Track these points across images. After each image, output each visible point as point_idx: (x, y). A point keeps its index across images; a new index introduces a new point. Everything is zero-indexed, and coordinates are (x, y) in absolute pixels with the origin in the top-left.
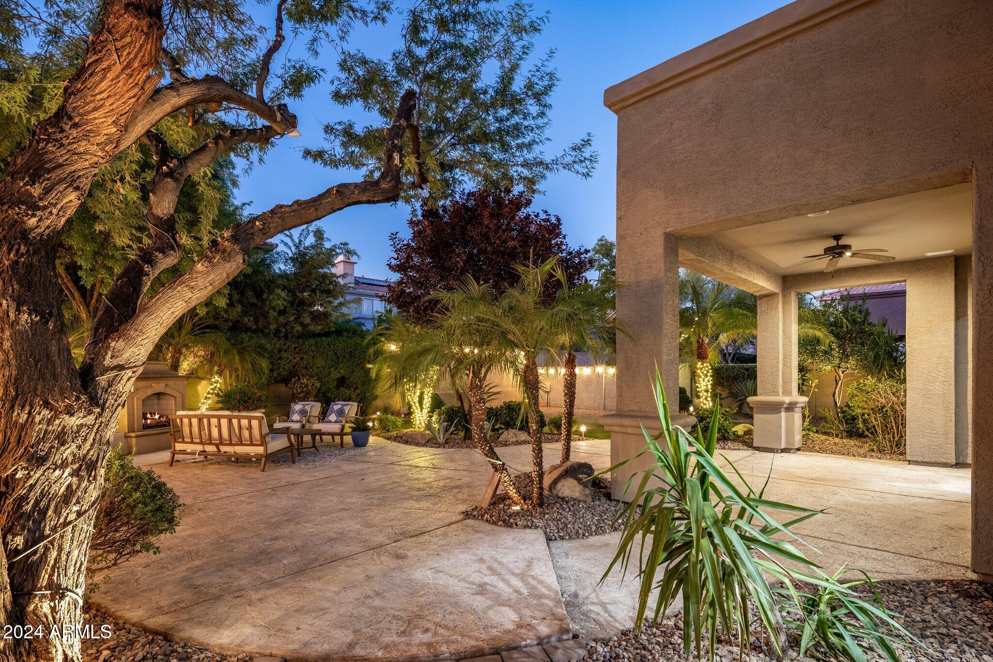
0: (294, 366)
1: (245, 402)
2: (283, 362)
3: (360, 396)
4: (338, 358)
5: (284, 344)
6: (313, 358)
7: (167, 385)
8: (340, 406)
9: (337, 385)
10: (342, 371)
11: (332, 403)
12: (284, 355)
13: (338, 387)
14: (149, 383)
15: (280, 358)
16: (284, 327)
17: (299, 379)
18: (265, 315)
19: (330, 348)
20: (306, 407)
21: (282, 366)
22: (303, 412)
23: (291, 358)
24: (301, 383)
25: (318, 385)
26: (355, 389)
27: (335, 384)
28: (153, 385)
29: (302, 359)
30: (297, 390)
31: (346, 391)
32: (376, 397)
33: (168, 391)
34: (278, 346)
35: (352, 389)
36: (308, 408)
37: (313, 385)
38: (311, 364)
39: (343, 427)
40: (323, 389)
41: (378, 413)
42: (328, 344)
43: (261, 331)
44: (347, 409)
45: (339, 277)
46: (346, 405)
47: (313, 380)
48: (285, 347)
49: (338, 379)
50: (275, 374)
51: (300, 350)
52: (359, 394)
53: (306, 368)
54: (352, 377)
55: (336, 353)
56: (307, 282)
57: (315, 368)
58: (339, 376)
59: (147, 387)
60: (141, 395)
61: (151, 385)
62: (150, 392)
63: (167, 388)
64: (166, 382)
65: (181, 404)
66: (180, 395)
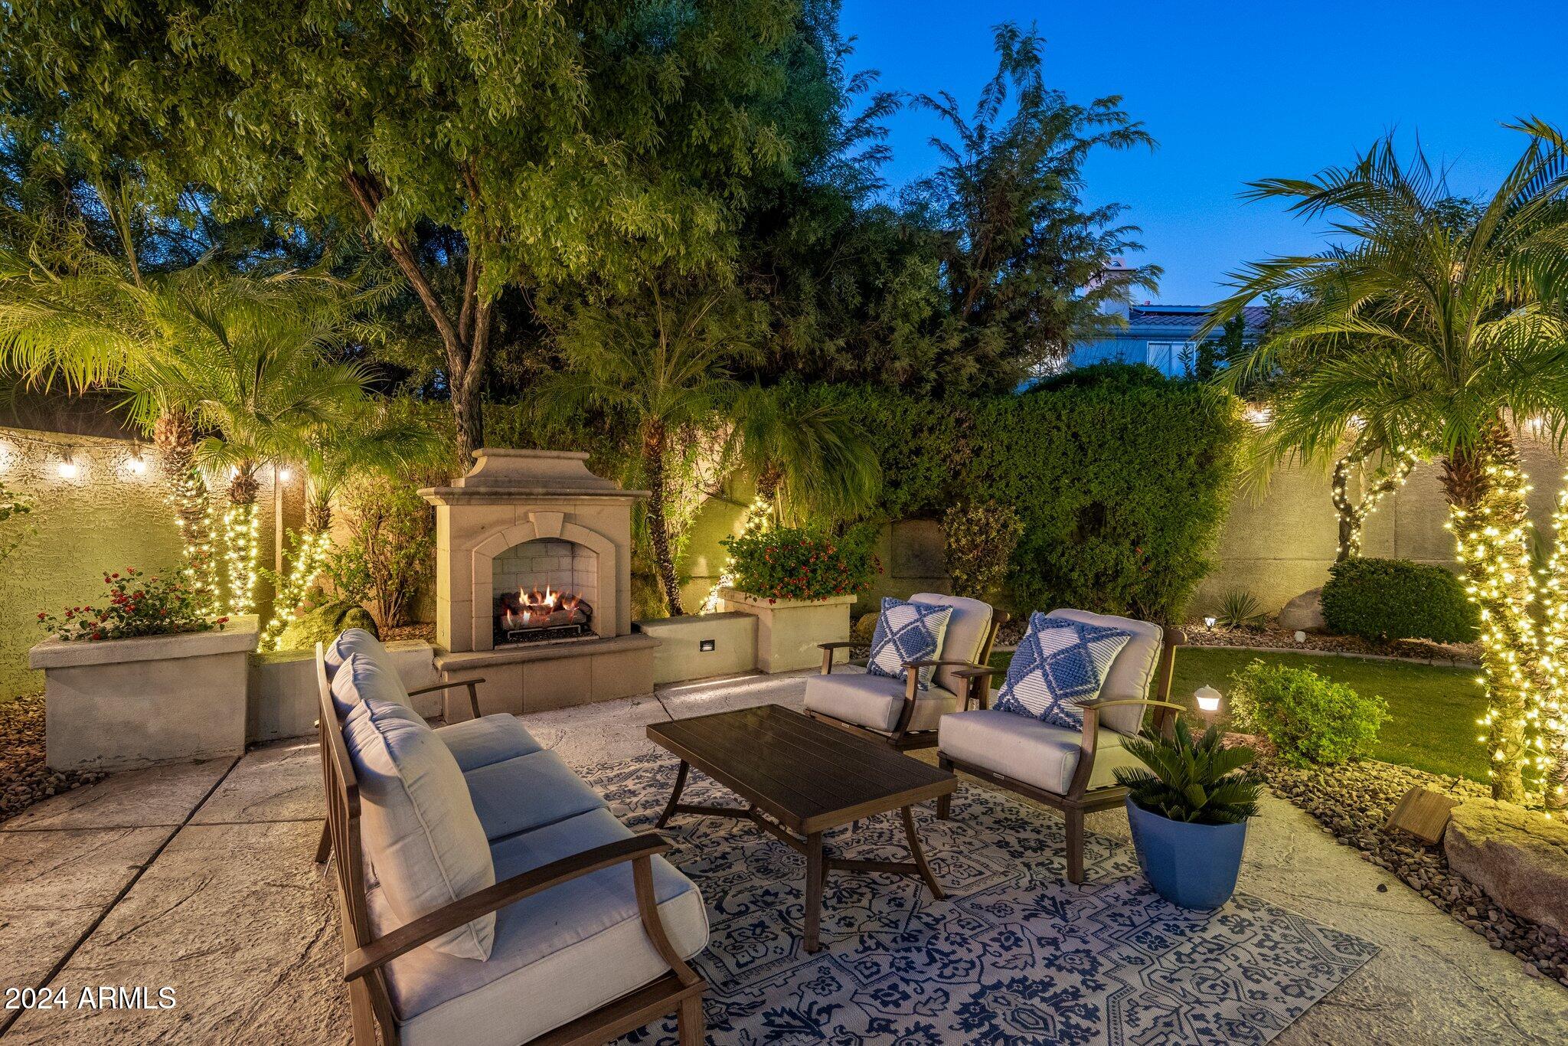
0: (957, 474)
1: (791, 572)
2: (923, 462)
3: (1152, 566)
4: (1081, 448)
5: (930, 412)
6: (1009, 448)
7: (568, 518)
8: (1068, 638)
9: (1081, 528)
10: (1094, 487)
11: (1037, 615)
12: (928, 441)
13: (1081, 535)
14: (521, 510)
15: (918, 452)
16: (934, 367)
17: (965, 511)
18: (884, 337)
19: (1059, 418)
20: (930, 621)
21: (922, 471)
22: (916, 641)
23: (946, 449)
24: (970, 521)
25: (1021, 528)
26: (1134, 543)
27: (1073, 525)
28: (531, 516)
29: (977, 451)
30: (958, 541)
31: (1105, 547)
32: (1201, 569)
33: (574, 533)
34: (912, 415)
35: (1127, 544)
36: (936, 625)
37: (1005, 526)
38: (1004, 466)
39: (1084, 762)
40: (1038, 540)
41: (1210, 621)
42: (1054, 408)
43: (869, 378)
44: (1104, 657)
45: (1091, 218)
46: (1101, 634)
47: (1007, 513)
48: (931, 420)
49: (1084, 511)
50: (903, 495)
51: (972, 428)
52: (1148, 560)
53: (988, 476)
54: (1127, 506)
55: (1075, 435)
56: (999, 232)
57: (1013, 477)
58: (1087, 501)
59: (513, 522)
60: (494, 544)
61: (526, 515)
62: (517, 536)
63: (569, 526)
64: (570, 509)
65: (613, 573)
66: (611, 547)
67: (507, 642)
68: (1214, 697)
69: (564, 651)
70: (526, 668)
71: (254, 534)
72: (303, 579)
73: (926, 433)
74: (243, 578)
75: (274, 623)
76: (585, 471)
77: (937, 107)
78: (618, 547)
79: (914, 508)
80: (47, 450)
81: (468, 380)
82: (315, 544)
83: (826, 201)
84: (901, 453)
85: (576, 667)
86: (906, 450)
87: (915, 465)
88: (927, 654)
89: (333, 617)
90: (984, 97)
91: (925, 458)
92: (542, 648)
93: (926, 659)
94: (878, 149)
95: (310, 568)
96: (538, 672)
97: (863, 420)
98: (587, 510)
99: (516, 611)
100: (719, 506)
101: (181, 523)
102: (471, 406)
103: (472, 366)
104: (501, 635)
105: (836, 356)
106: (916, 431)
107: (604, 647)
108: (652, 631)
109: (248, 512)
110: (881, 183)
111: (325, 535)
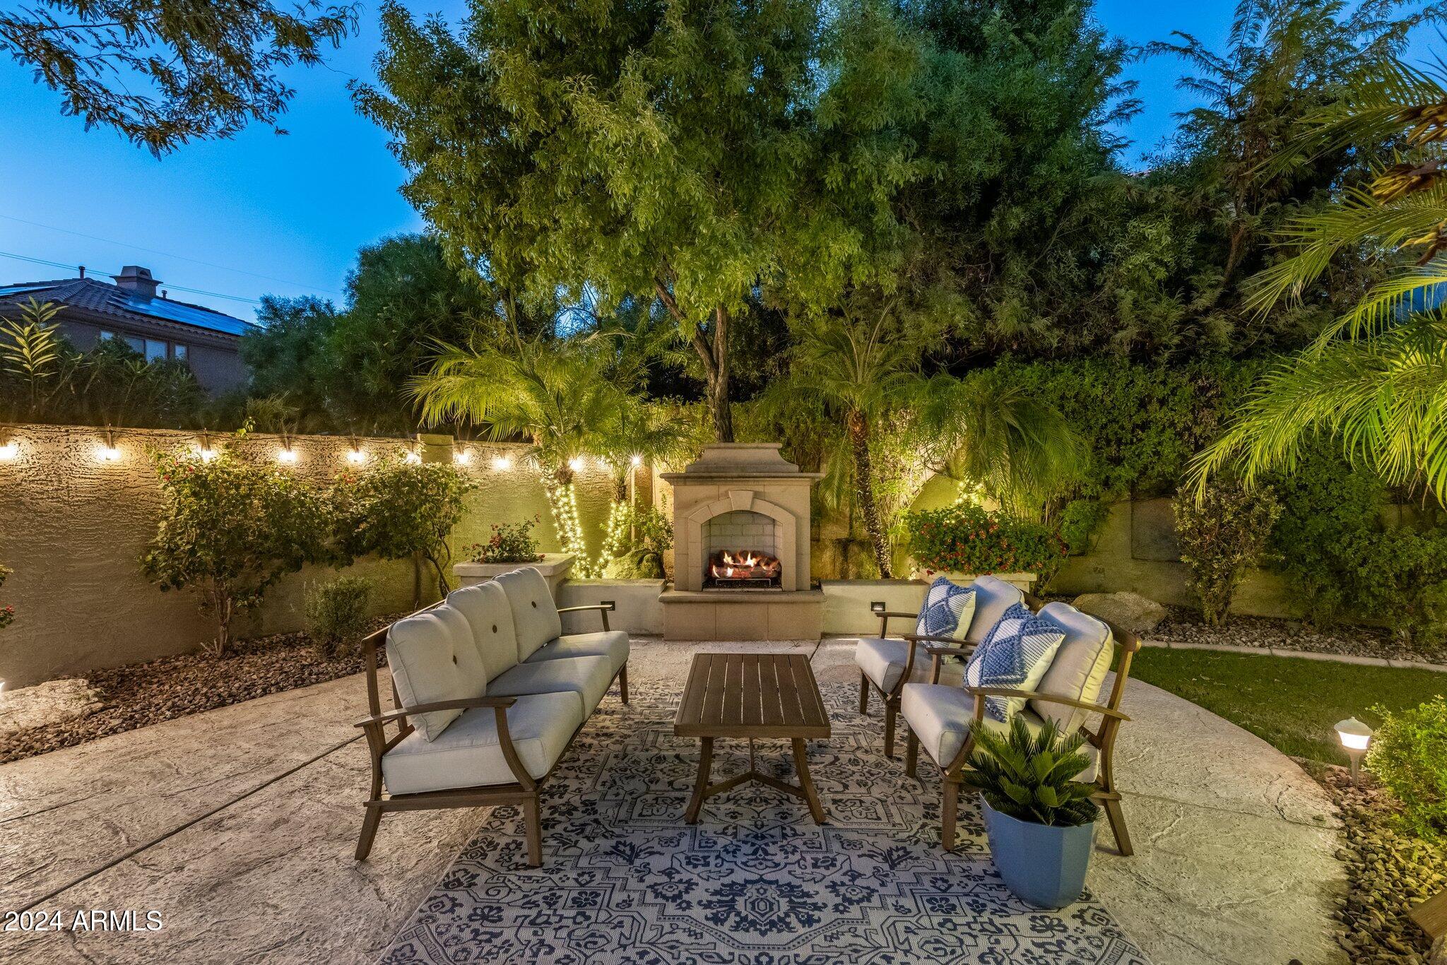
0: (1200, 448)
2: (1150, 438)
7: (757, 495)
8: (1014, 629)
12: (1157, 414)
14: (723, 489)
15: (1144, 426)
18: (1111, 306)
28: (730, 494)
33: (762, 507)
39: (967, 743)
43: (1096, 349)
46: (1037, 629)
48: (1160, 392)
59: (718, 497)
60: (701, 515)
61: (726, 492)
62: (719, 509)
63: (758, 502)
64: (759, 488)
65: (794, 539)
66: (792, 519)
67: (714, 586)
68: (1364, 733)
69: (746, 597)
70: (718, 607)
71: (573, 503)
72: (615, 535)
73: (1155, 405)
74: (573, 530)
75: (601, 560)
76: (778, 457)
77: (1174, 49)
78: (798, 519)
79: (1144, 485)
80: (493, 452)
81: (718, 389)
82: (617, 510)
83: (1042, 182)
84: (1122, 428)
85: (757, 611)
86: (1129, 426)
87: (1140, 440)
88: (947, 631)
89: (636, 559)
90: (1240, 17)
91: (1152, 432)
92: (737, 594)
93: (946, 636)
94: (1128, 105)
95: (617, 526)
96: (726, 611)
97: (1076, 396)
98: (774, 489)
99: (721, 564)
100: (945, 481)
101: (549, 495)
102: (720, 408)
103: (720, 380)
104: (709, 581)
105: (1047, 334)
106: (1143, 404)
107: (784, 598)
108: (828, 590)
109: (567, 490)
110: (1123, 142)
111: (623, 504)
